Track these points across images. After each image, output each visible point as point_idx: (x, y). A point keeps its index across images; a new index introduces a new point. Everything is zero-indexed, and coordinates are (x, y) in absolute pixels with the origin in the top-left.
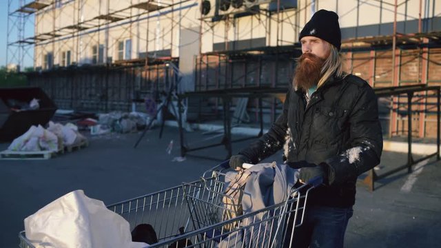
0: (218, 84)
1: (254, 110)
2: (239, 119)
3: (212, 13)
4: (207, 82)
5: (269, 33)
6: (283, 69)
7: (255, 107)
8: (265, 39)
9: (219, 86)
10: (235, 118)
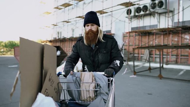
0: (134, 45)
1: (152, 56)
2: (146, 60)
3: (132, 14)
4: (129, 44)
5: (159, 23)
6: (167, 38)
7: (153, 55)
8: (157, 25)
9: (135, 46)
10: (144, 59)
